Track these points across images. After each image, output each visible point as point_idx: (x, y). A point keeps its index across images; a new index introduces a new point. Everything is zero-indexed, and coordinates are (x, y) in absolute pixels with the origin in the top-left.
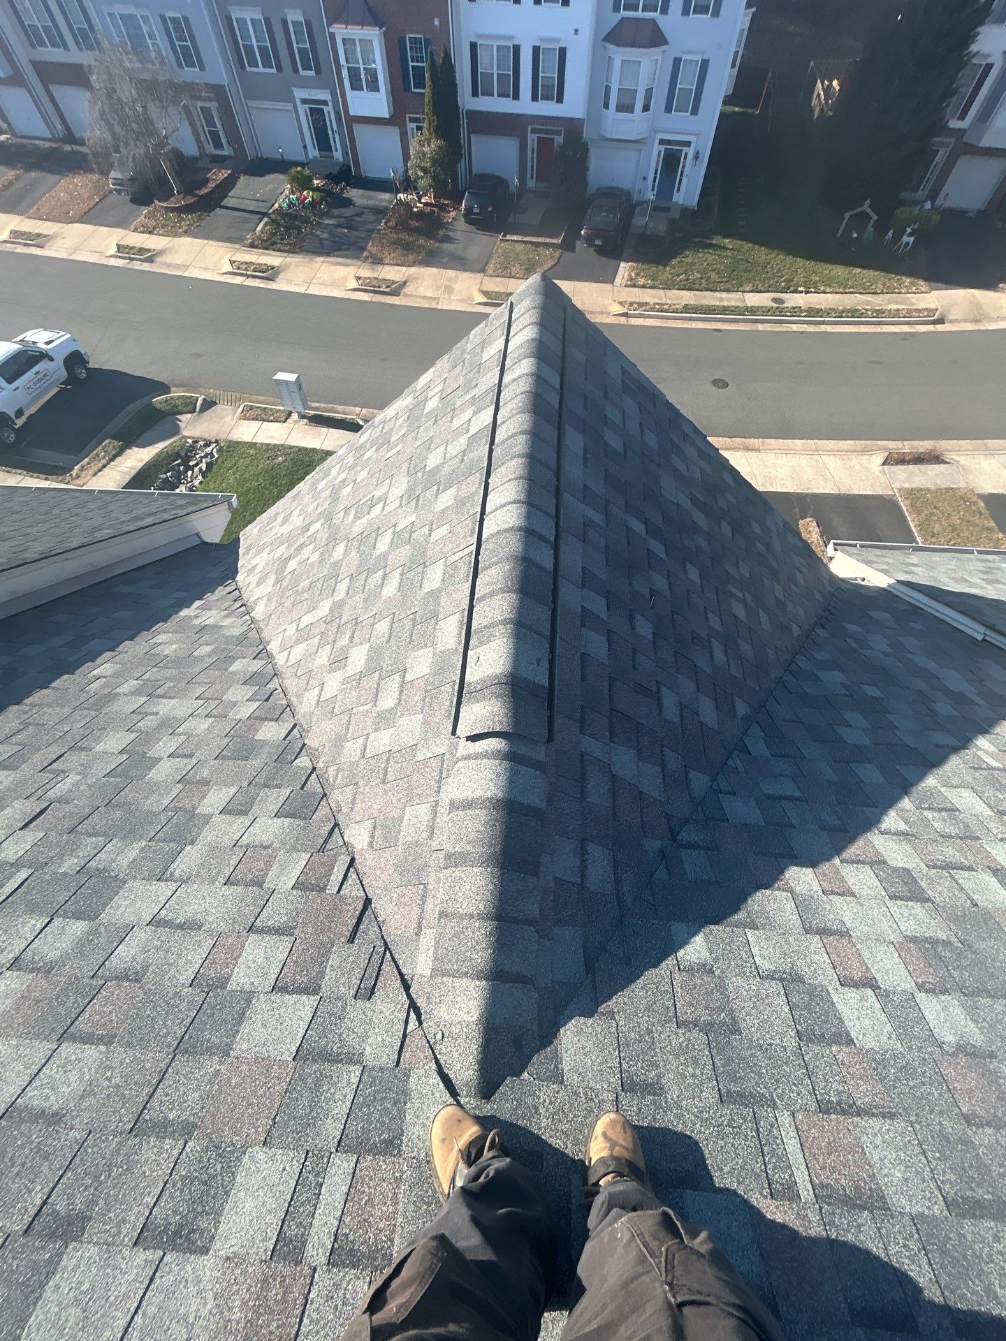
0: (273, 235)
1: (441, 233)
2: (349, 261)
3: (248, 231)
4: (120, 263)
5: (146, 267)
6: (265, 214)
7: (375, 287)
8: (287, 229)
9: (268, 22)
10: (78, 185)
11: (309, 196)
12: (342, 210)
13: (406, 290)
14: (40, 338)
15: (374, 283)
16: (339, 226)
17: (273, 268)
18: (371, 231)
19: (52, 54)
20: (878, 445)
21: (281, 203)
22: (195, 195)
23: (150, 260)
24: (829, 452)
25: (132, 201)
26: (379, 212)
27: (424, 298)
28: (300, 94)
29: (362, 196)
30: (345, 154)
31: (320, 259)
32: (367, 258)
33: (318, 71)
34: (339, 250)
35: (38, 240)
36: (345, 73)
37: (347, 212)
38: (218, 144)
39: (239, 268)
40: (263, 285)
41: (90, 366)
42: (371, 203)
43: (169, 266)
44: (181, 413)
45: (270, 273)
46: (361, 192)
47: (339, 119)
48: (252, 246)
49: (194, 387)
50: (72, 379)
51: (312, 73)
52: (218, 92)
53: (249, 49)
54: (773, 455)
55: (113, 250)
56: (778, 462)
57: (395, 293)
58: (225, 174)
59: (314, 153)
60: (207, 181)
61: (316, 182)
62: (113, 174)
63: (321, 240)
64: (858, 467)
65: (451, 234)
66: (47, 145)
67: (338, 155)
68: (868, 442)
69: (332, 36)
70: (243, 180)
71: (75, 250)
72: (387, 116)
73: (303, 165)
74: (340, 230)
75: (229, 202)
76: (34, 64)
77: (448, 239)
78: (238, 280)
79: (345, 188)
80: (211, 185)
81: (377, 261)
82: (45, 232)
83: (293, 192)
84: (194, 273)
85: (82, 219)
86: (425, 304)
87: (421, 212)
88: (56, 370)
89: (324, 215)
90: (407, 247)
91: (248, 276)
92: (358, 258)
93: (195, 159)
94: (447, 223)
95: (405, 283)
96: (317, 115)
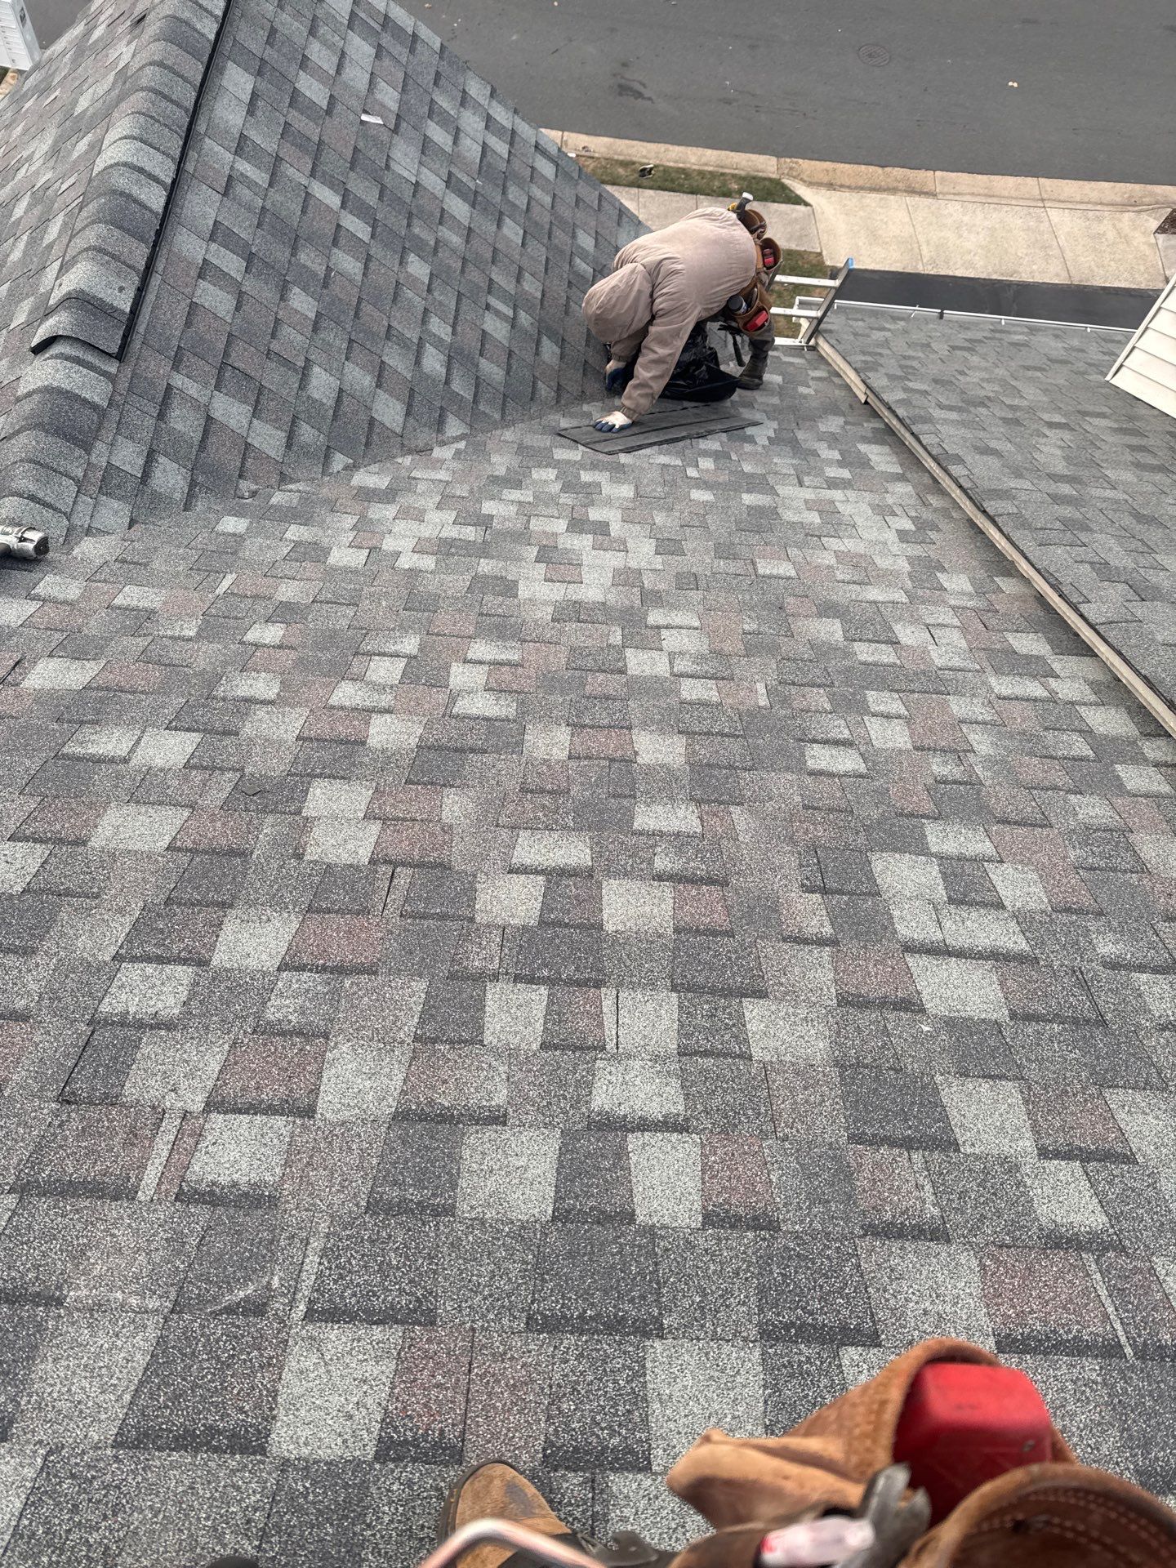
20: (1151, 194)
24: (1064, 202)
54: (958, 206)
56: (966, 219)
64: (1111, 235)
68: (1137, 187)
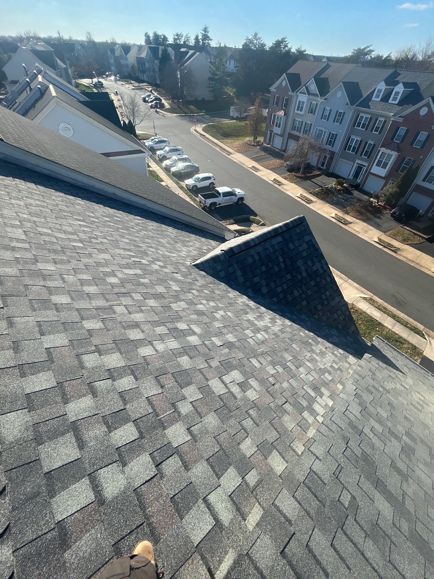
0: (319, 193)
1: (378, 215)
2: (337, 209)
3: (313, 189)
4: (272, 183)
5: (277, 186)
6: (321, 187)
7: (339, 219)
8: (325, 193)
9: (361, 141)
10: (277, 162)
11: (339, 187)
12: (347, 195)
13: (350, 225)
14: (238, 191)
15: (341, 218)
16: (343, 199)
17: (312, 201)
18: (352, 204)
19: (295, 133)
21: (330, 186)
22: (305, 175)
23: (279, 185)
25: (287, 170)
26: (360, 200)
27: (355, 230)
28: (357, 161)
29: (357, 194)
30: (361, 181)
31: (329, 205)
32: (344, 211)
33: (368, 158)
34: (337, 205)
35: (257, 170)
36: (377, 161)
37: (348, 196)
38: (323, 165)
39: (302, 197)
40: (305, 204)
41: (244, 202)
42: (360, 197)
43: (283, 188)
44: (254, 223)
45: (309, 201)
46: (358, 193)
47: (366, 171)
48: (311, 193)
49: (263, 219)
50: (237, 203)
51: (366, 157)
52: (332, 154)
53: (350, 146)
55: (272, 179)
57: (346, 224)
58: (319, 173)
59: (351, 177)
60: (312, 173)
61: (345, 185)
62: (288, 163)
63: (333, 200)
65: (382, 217)
66: (278, 150)
67: (359, 181)
69: (380, 150)
70: (323, 176)
71: (263, 176)
72: (383, 176)
73: (344, 179)
74: (342, 200)
75: (313, 180)
76: (289, 134)
77: (379, 218)
78: (299, 200)
79: (354, 190)
80: (312, 174)
81: (347, 213)
82: (260, 169)
83: (335, 185)
84: (289, 193)
85: (271, 170)
86: (353, 232)
87: (375, 206)
88: (235, 199)
89: (340, 194)
90: (361, 213)
91: (302, 200)
92: (341, 209)
93: (313, 166)
94: (383, 213)
95: (351, 223)
96: (360, 168)
